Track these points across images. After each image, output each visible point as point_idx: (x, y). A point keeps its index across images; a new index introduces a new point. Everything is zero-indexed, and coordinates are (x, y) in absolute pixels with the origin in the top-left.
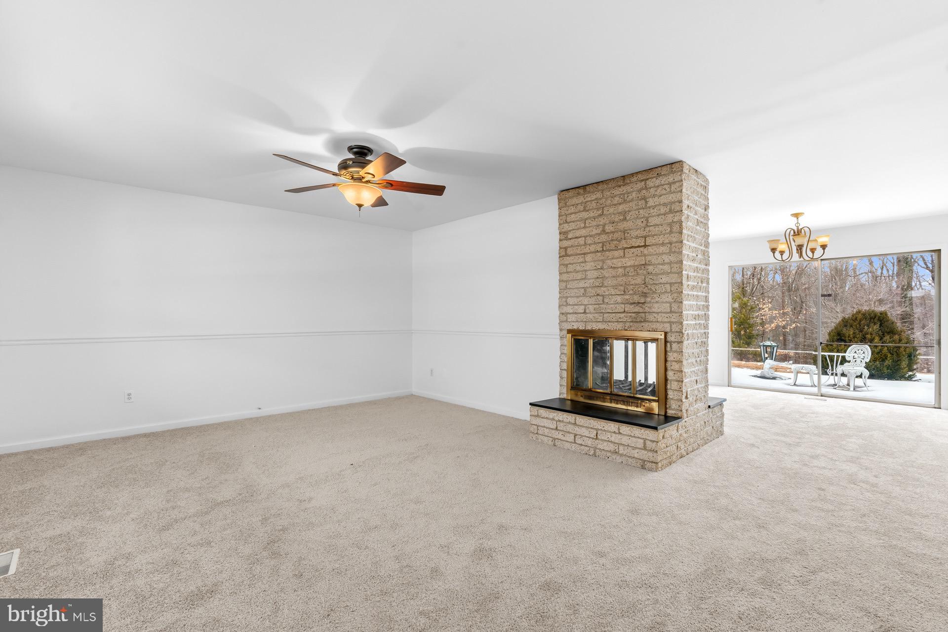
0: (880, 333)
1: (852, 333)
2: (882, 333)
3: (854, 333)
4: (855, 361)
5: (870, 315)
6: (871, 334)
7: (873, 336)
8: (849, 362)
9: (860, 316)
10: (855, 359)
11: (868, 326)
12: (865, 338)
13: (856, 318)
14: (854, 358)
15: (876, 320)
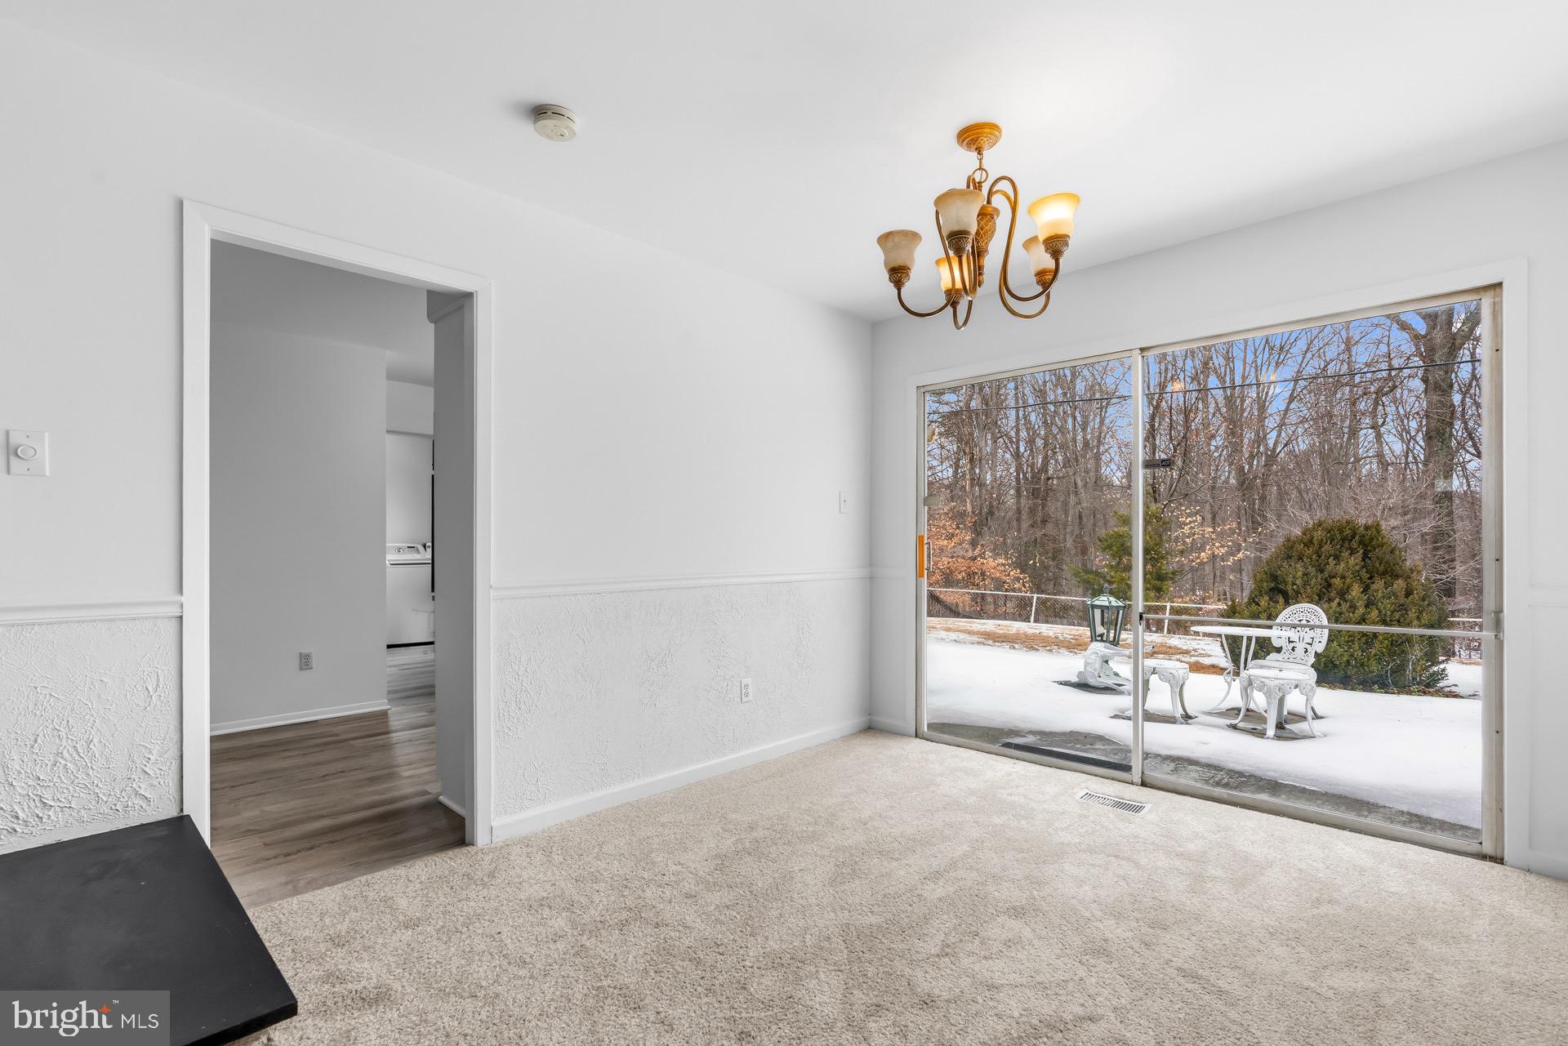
0: (1365, 575)
1: (1300, 573)
2: (1368, 576)
3: (1305, 574)
4: (1293, 649)
5: (1341, 531)
6: (1343, 577)
7: (1348, 581)
8: (1279, 650)
9: (1319, 534)
10: (1292, 645)
11: (1336, 557)
12: (1330, 585)
13: (1311, 541)
14: (1290, 642)
15: (1354, 544)
